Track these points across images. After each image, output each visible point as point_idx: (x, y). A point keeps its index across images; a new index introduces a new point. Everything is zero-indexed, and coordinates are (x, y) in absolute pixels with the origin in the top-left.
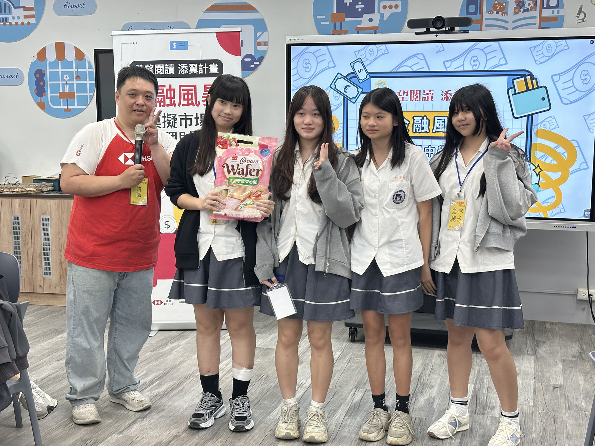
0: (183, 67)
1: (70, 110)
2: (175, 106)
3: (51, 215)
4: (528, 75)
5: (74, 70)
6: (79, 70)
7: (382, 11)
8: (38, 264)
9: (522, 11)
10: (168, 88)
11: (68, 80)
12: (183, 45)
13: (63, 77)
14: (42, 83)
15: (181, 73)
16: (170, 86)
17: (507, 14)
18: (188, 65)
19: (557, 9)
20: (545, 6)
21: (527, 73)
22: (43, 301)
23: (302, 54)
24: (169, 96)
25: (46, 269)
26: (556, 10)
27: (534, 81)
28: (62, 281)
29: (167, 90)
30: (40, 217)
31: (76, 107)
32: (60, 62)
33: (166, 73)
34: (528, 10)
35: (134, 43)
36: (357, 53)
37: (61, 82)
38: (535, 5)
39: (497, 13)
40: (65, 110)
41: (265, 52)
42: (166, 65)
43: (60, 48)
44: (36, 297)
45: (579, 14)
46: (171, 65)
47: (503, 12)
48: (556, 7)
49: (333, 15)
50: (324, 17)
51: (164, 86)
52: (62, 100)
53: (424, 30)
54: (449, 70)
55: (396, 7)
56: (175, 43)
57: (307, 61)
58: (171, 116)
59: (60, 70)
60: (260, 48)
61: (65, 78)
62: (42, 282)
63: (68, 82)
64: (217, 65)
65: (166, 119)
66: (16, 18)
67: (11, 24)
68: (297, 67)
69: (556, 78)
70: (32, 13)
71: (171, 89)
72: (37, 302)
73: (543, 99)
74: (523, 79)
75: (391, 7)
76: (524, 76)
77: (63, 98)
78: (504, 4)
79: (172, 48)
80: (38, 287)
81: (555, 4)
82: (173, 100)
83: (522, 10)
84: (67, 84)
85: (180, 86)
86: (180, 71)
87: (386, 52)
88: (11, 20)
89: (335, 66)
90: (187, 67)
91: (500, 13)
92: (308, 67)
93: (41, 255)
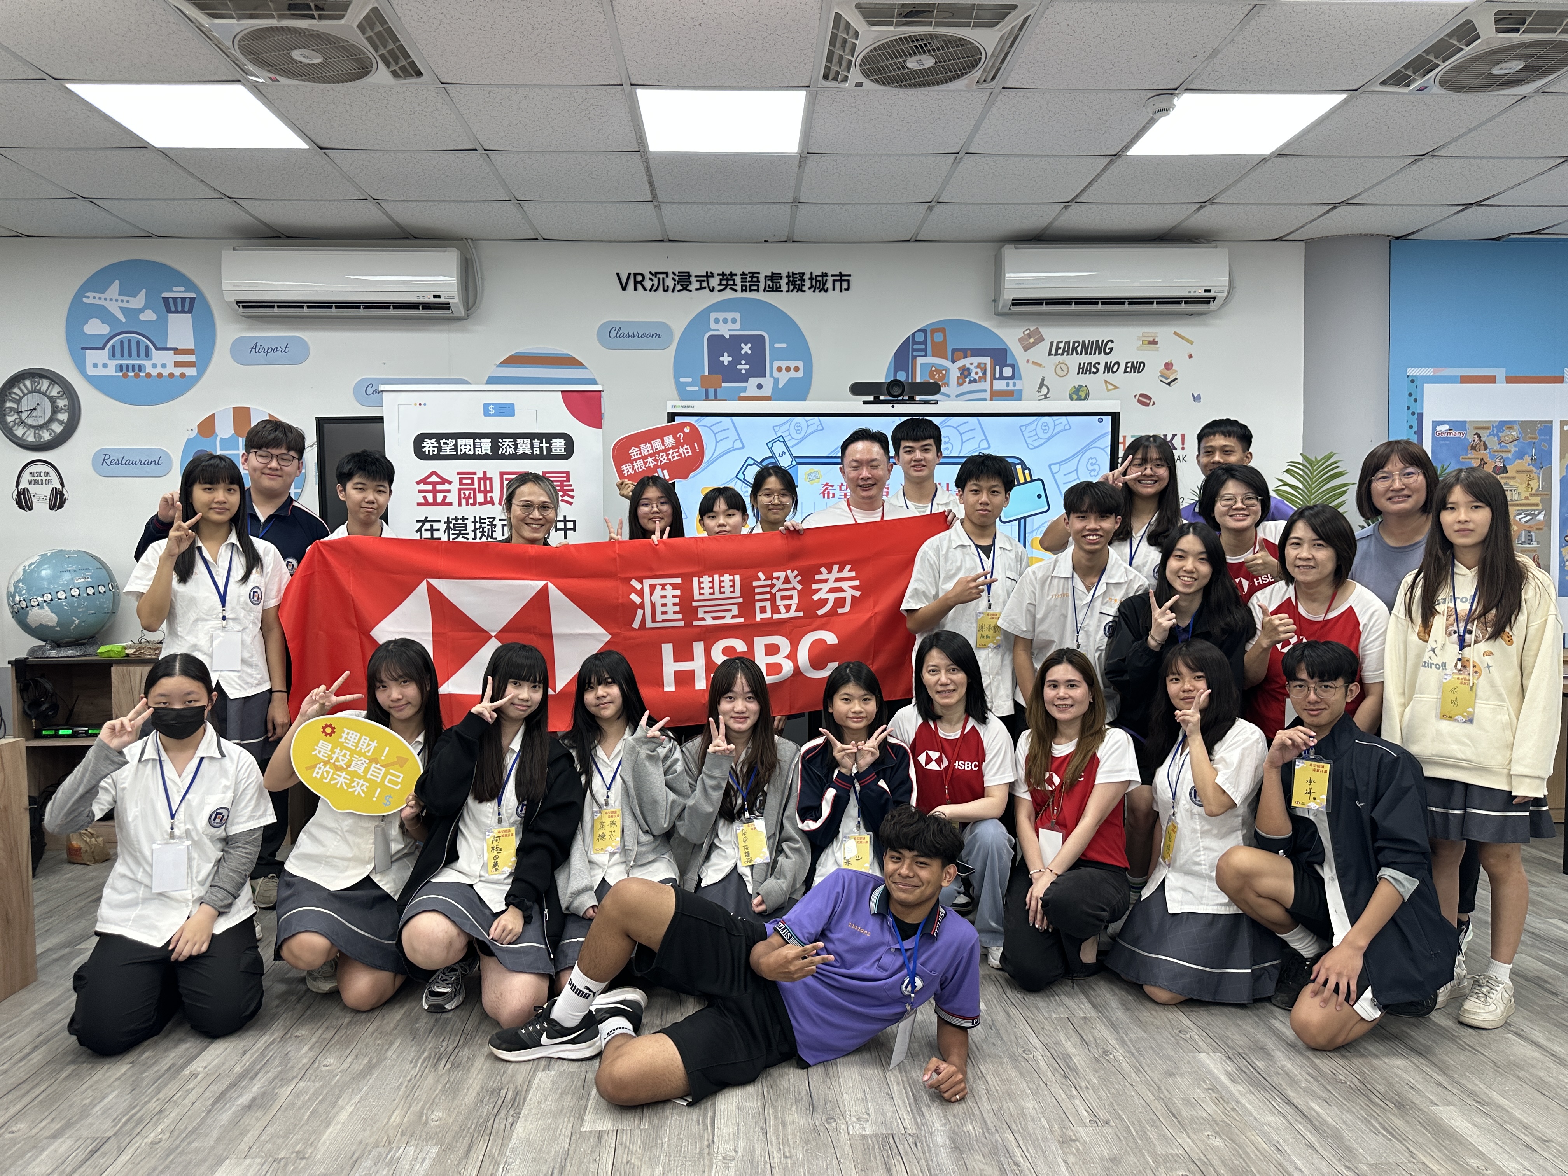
0: (506, 444)
2: (493, 504)
7: (776, 374)
9: (968, 382)
10: (481, 476)
12: (506, 410)
15: (503, 452)
16: (485, 473)
18: (515, 441)
19: (1014, 381)
20: (997, 376)
24: (482, 489)
26: (1011, 382)
27: (1027, 472)
33: (476, 453)
34: (975, 381)
35: (420, 405)
36: (777, 429)
38: (985, 374)
42: (477, 440)
43: (240, 416)
45: (1040, 387)
46: (486, 440)
47: (944, 382)
48: (1012, 377)
49: (703, 377)
50: (690, 380)
51: (475, 473)
53: (871, 398)
55: (797, 369)
56: (491, 406)
58: (487, 521)
64: (563, 441)
65: (478, 525)
66: (159, 366)
67: (149, 375)
69: (1055, 468)
70: (191, 358)
71: (485, 478)
73: (1039, 496)
75: (788, 369)
78: (944, 372)
79: (487, 413)
81: (1010, 373)
82: (489, 495)
83: (968, 380)
85: (502, 474)
86: (501, 449)
87: (819, 428)
88: (149, 369)
89: (743, 447)
90: (513, 443)
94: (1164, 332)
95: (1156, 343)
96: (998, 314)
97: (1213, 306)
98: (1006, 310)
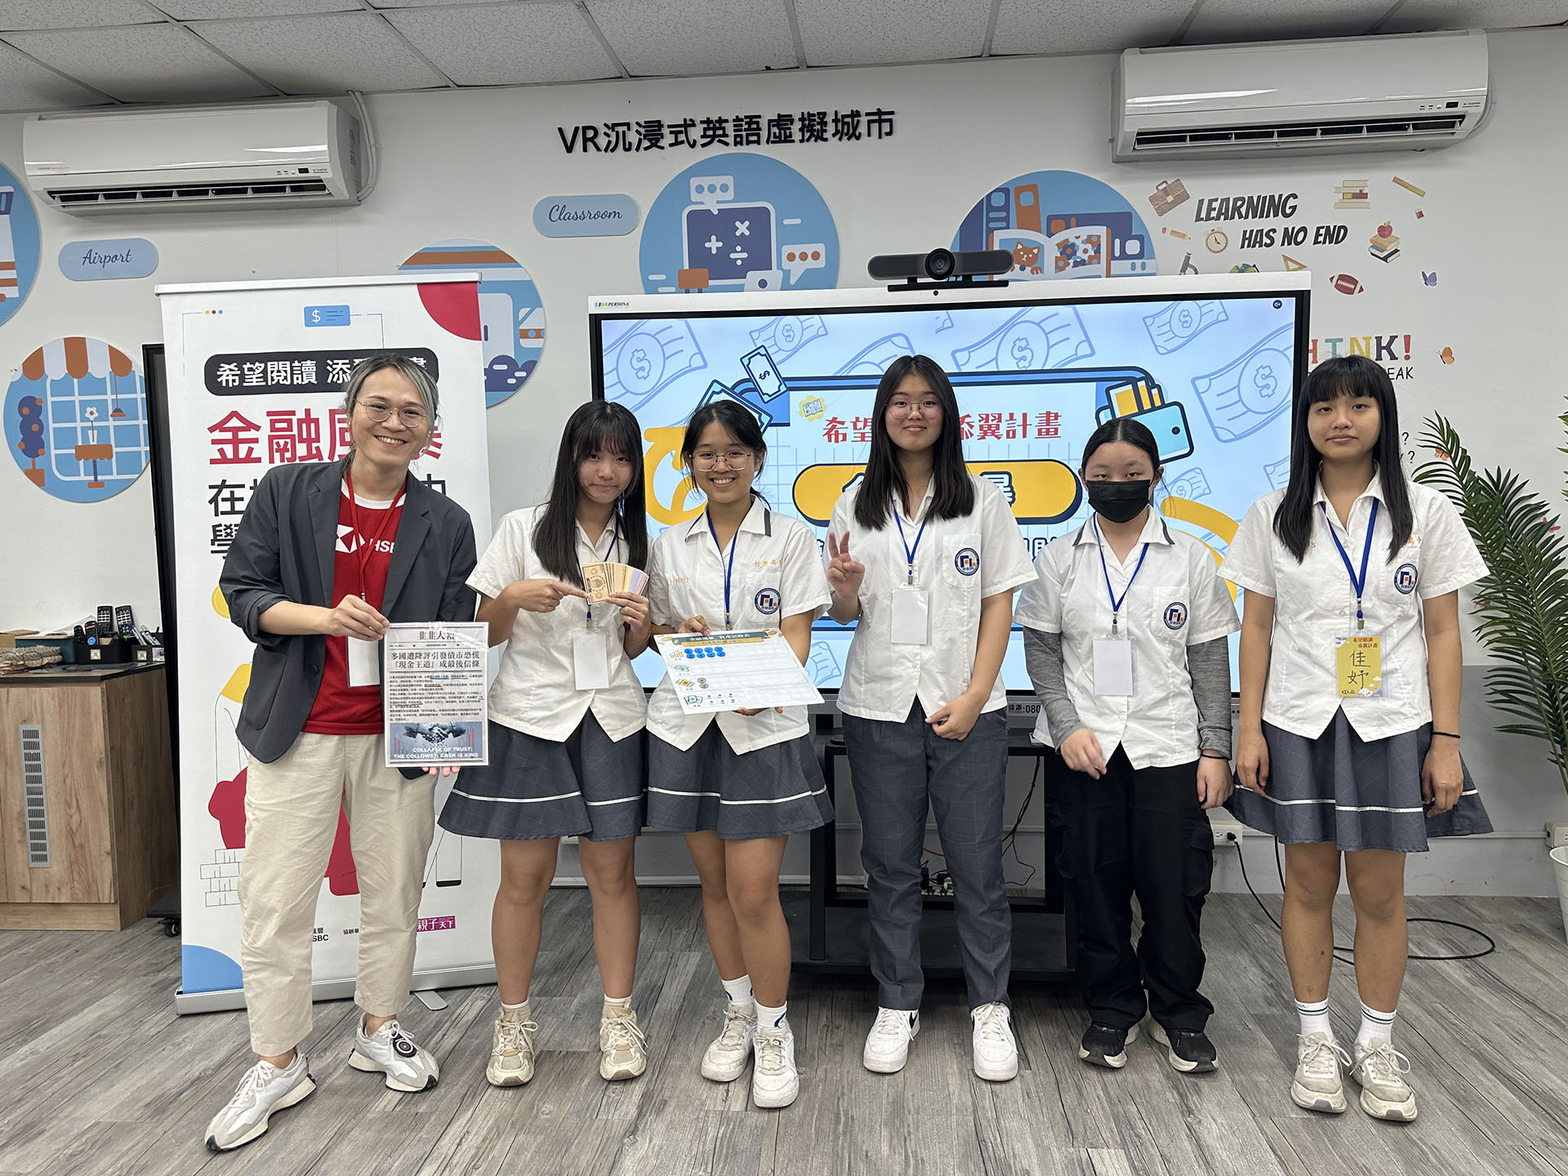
0: (339, 367)
1: (102, 484)
3: (42, 722)
4: (1140, 379)
5: (110, 397)
6: (119, 396)
7: (786, 264)
8: (17, 836)
9: (1072, 264)
10: (303, 416)
11: (96, 420)
12: (337, 316)
13: (83, 412)
14: (35, 428)
15: (335, 380)
16: (308, 411)
17: (1042, 271)
19: (1141, 261)
20: (1117, 254)
21: (1139, 375)
22: (34, 923)
23: (627, 337)
24: (305, 436)
25: (35, 847)
26: (1138, 262)
27: (1155, 391)
28: (75, 875)
29: (300, 421)
30: (17, 729)
31: (115, 476)
32: (75, 380)
33: (295, 383)
34: (1083, 263)
35: (214, 312)
36: (755, 335)
37: (79, 424)
38: (1098, 251)
39: (1022, 269)
40: (91, 485)
41: (539, 351)
42: (296, 363)
43: (76, 350)
44: (14, 913)
45: (1184, 270)
46: (309, 362)
47: (1035, 266)
48: (1140, 256)
49: (682, 272)
50: (663, 277)
51: (293, 413)
52: (81, 462)
53: (904, 281)
54: (964, 369)
55: (816, 256)
56: (316, 311)
57: (641, 355)
59: (77, 398)
60: (525, 343)
61: (87, 415)
62: (28, 878)
63: (95, 424)
68: (616, 369)
69: (1202, 385)
70: (10, 274)
71: (309, 419)
72: (18, 923)
73: (1176, 431)
74: (1130, 387)
75: (804, 256)
76: (1133, 382)
77: (86, 459)
78: (1035, 251)
79: (309, 322)
80: (18, 888)
81: (1137, 251)
82: (314, 445)
83: (1071, 262)
84: (93, 428)
85: (332, 413)
86: (331, 375)
87: (822, 332)
89: (705, 365)
90: (349, 366)
91: (1028, 269)
92: (642, 369)
93: (24, 815)
94: (1378, 180)
95: (1365, 196)
96: (1118, 161)
97: (1460, 130)
98: (1129, 152)
